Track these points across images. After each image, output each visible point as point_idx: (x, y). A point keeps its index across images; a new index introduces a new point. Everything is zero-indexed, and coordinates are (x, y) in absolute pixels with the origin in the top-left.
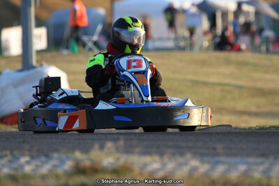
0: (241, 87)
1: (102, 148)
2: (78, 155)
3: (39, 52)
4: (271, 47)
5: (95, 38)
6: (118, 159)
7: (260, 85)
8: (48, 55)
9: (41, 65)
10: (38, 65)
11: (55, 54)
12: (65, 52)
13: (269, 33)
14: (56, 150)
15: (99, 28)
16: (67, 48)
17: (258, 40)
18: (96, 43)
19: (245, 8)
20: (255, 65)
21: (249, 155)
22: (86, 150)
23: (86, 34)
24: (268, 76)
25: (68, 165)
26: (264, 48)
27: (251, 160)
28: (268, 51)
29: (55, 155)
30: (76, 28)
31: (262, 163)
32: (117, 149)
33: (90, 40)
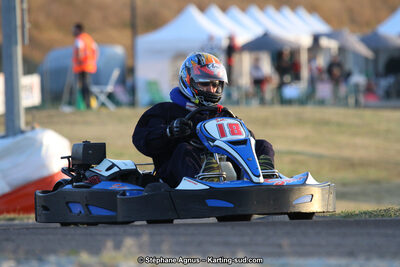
0: (320, 157)
1: (118, 246)
2: (85, 257)
3: (29, 110)
4: (362, 99)
5: (110, 88)
7: (347, 153)
8: (44, 114)
9: (33, 128)
10: (29, 128)
11: (52, 112)
12: (67, 109)
13: (358, 79)
16: (71, 103)
17: (343, 89)
18: (111, 96)
19: (325, 42)
20: (339, 125)
23: (97, 83)
24: (358, 141)
26: (351, 101)
27: (333, 261)
28: (357, 104)
29: (52, 259)
30: (82, 75)
33: (102, 92)
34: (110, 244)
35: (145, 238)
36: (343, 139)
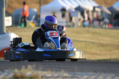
1: (26, 68)
2: (16, 71)
5: (32, 21)
6: (32, 73)
8: (12, 28)
9: (8, 32)
10: (7, 32)
11: (15, 28)
12: (19, 27)
13: (106, 20)
14: (7, 69)
15: (34, 17)
16: (20, 25)
17: (102, 23)
20: (100, 33)
21: (89, 71)
22: (19, 69)
25: (11, 75)
26: (104, 26)
27: (90, 73)
29: (6, 71)
31: (94, 75)
32: (33, 69)
34: (24, 67)
35: (34, 65)
36: (100, 38)
